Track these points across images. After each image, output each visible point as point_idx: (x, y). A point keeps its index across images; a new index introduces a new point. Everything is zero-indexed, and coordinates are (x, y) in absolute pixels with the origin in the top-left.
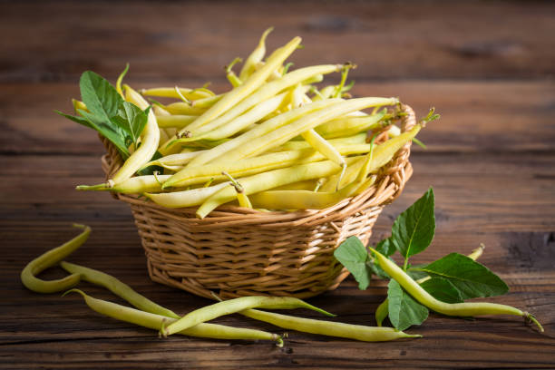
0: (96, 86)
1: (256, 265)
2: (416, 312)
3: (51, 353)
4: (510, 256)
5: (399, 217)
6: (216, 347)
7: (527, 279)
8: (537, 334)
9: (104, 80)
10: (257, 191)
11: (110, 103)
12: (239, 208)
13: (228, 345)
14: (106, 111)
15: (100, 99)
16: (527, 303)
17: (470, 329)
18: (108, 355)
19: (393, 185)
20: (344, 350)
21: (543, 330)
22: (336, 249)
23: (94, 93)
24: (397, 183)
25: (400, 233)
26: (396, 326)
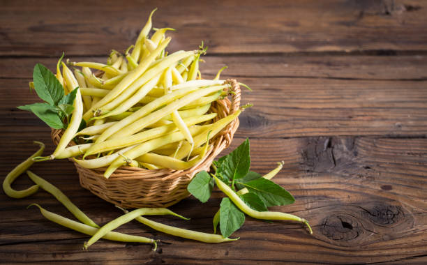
0: (43, 74)
1: (142, 192)
2: (237, 218)
3: (21, 253)
4: (302, 161)
5: (228, 156)
6: (118, 248)
7: (309, 183)
8: (308, 235)
9: (48, 70)
10: (140, 155)
11: (52, 86)
12: (130, 168)
13: (124, 246)
14: (50, 92)
15: (46, 84)
16: (306, 206)
17: (269, 230)
18: (54, 255)
19: (225, 141)
20: (192, 250)
21: (312, 233)
22: (189, 182)
23: (42, 80)
24: (227, 140)
25: (229, 166)
26: (224, 234)
